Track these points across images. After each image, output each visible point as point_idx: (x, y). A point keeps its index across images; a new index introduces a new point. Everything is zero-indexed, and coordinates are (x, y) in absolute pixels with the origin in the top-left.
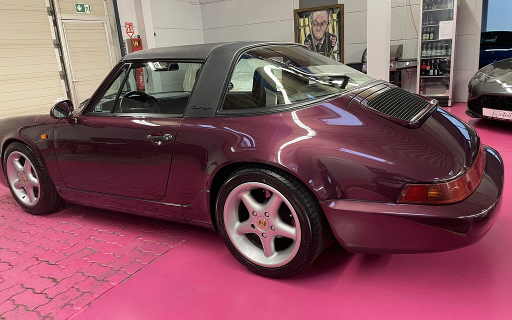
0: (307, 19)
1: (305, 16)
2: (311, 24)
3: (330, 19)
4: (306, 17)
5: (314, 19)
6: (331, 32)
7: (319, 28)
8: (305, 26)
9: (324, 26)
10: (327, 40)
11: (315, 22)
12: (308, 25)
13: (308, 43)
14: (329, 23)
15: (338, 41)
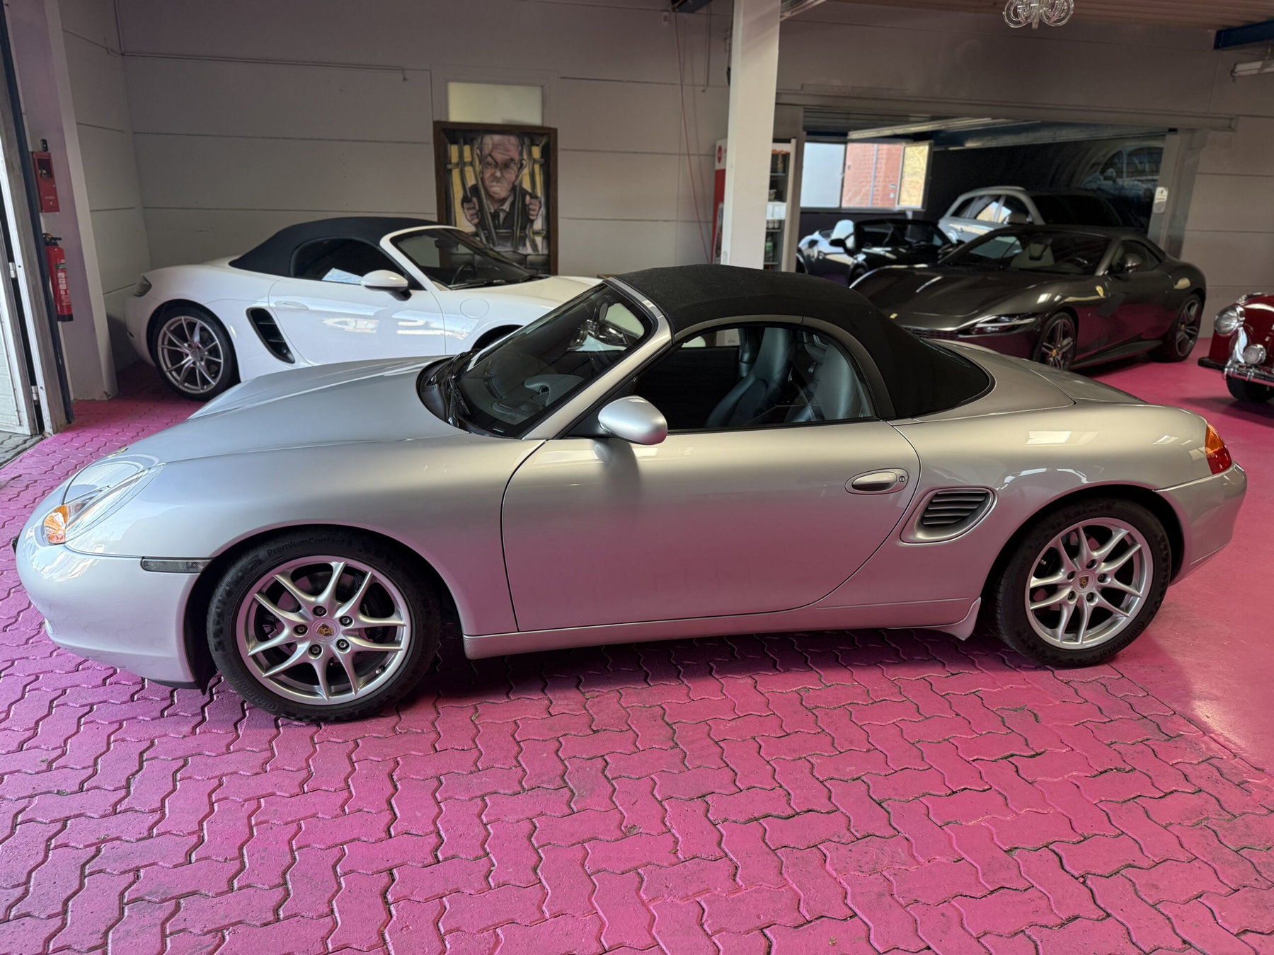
0: (467, 149)
1: (462, 140)
2: (477, 162)
3: (525, 157)
4: (465, 143)
5: (486, 152)
6: (527, 185)
7: (498, 174)
8: (461, 164)
9: (509, 170)
10: (518, 205)
11: (489, 159)
12: (472, 164)
13: (471, 205)
14: (522, 165)
15: (543, 210)
